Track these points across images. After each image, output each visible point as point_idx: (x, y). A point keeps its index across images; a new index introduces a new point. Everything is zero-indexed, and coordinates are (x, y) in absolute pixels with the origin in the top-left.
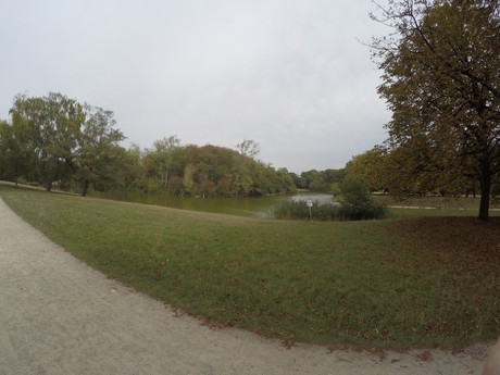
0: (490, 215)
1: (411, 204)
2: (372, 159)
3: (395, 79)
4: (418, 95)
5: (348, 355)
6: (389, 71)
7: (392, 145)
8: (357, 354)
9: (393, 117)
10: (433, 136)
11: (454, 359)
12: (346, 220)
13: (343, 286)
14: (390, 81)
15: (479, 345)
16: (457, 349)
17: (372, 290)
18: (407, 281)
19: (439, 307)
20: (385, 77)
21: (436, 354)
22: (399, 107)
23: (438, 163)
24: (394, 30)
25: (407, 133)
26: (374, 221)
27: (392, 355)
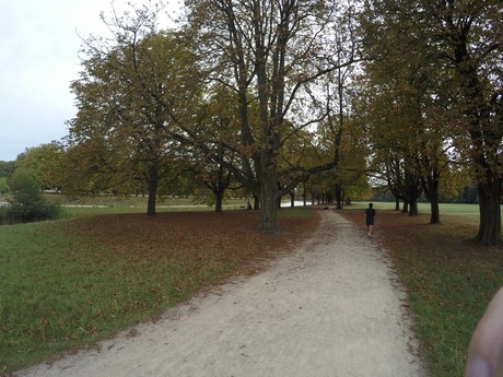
0: (157, 211)
1: (84, 203)
2: (46, 154)
3: (92, 79)
4: (107, 101)
5: (68, 360)
6: (90, 70)
7: (70, 142)
8: (75, 357)
9: (78, 115)
10: (110, 141)
11: (156, 326)
12: (17, 222)
13: (31, 297)
14: (86, 79)
15: (171, 310)
16: (155, 318)
17: (61, 293)
18: (92, 277)
19: (127, 292)
20: (83, 73)
21: (140, 328)
22: (86, 107)
23: (112, 165)
24: (114, 37)
25: (87, 133)
26: (48, 221)
27: (105, 344)
